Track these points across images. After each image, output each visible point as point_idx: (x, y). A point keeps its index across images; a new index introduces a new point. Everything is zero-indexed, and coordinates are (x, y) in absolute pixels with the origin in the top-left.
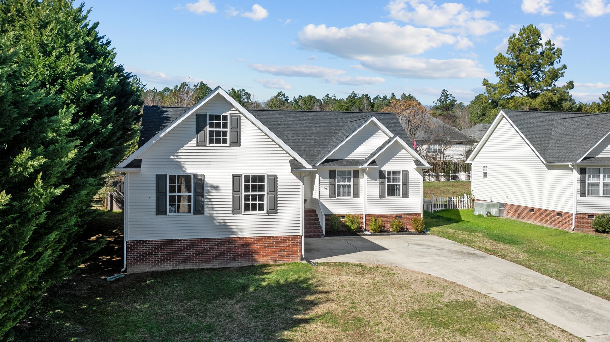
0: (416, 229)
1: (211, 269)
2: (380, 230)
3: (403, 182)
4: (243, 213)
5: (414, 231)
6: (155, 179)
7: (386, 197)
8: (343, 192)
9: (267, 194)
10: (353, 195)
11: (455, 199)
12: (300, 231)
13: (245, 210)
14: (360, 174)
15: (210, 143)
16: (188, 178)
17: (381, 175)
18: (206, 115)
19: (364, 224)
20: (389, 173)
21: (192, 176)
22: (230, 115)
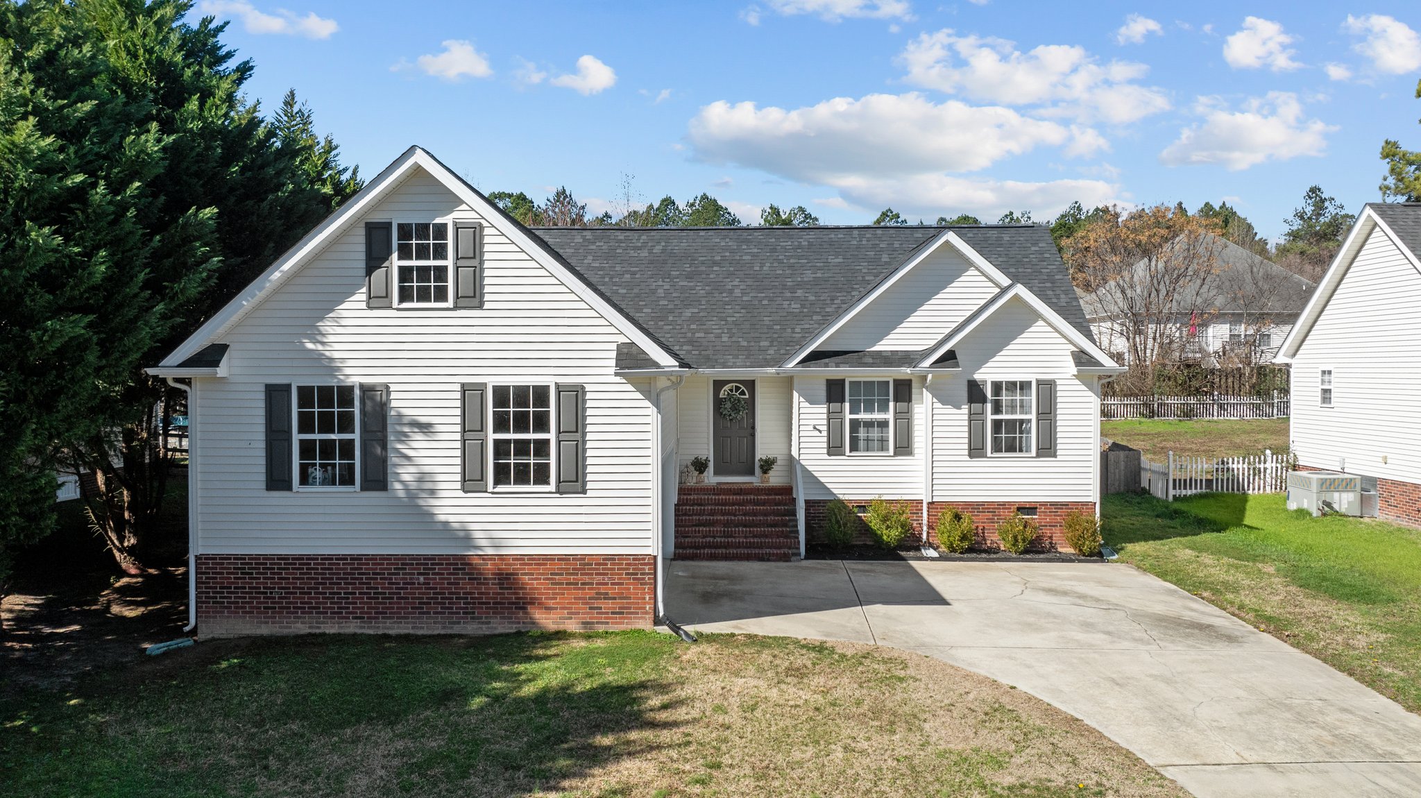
0: (1075, 546)
1: (406, 638)
2: (966, 545)
3: (1038, 414)
4: (490, 488)
5: (1071, 551)
6: (262, 396)
7: (989, 454)
8: (867, 440)
9: (558, 437)
10: (896, 448)
11: (1238, 466)
12: (649, 542)
13: (497, 482)
14: (914, 391)
15: (402, 300)
16: (345, 394)
17: (975, 393)
18: (390, 224)
19: (925, 528)
20: (997, 387)
21: (357, 392)
22: (455, 224)
